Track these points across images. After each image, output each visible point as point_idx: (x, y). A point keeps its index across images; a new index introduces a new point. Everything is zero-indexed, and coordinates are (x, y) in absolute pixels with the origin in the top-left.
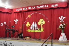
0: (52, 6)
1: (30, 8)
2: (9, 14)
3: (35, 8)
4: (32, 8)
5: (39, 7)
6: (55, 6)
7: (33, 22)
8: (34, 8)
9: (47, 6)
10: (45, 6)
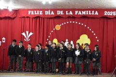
0: (105, 14)
1: (60, 13)
2: (10, 20)
3: (71, 13)
4: (64, 12)
5: (80, 13)
6: (111, 14)
7: (67, 40)
8: (69, 12)
9: (97, 13)
10: (91, 12)
